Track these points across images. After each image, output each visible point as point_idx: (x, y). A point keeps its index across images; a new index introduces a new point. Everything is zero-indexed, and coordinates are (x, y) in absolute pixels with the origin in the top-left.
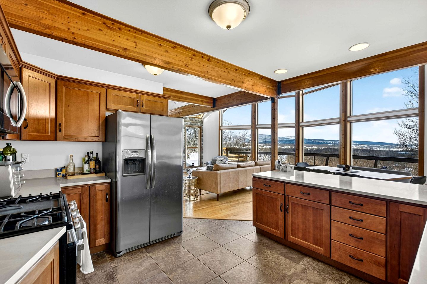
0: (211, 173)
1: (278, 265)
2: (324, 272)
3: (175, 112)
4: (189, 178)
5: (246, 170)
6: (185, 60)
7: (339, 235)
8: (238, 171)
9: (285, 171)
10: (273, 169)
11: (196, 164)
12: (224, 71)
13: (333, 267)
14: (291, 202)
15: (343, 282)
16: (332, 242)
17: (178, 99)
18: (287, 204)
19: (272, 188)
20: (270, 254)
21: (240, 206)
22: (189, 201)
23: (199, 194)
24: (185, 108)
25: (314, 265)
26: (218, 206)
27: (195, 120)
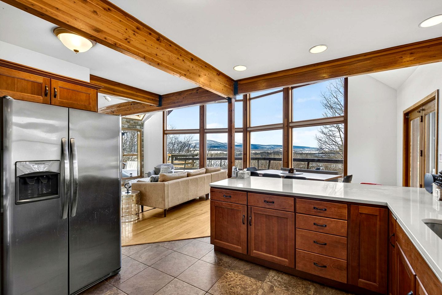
0: (156, 185)
1: (244, 288)
2: (290, 285)
3: (108, 110)
4: (128, 193)
5: (197, 179)
6: (126, 32)
7: (304, 244)
8: (189, 180)
9: (243, 178)
10: (230, 176)
11: (135, 174)
12: (178, 58)
13: (297, 276)
14: (254, 213)
15: (309, 293)
16: (296, 252)
17: (113, 92)
18: (249, 215)
19: (233, 199)
20: (233, 277)
21: (191, 220)
22: (128, 222)
23: (140, 211)
24: (121, 106)
25: (279, 279)
26: (166, 224)
27: (133, 122)
